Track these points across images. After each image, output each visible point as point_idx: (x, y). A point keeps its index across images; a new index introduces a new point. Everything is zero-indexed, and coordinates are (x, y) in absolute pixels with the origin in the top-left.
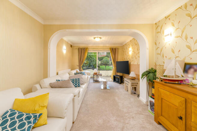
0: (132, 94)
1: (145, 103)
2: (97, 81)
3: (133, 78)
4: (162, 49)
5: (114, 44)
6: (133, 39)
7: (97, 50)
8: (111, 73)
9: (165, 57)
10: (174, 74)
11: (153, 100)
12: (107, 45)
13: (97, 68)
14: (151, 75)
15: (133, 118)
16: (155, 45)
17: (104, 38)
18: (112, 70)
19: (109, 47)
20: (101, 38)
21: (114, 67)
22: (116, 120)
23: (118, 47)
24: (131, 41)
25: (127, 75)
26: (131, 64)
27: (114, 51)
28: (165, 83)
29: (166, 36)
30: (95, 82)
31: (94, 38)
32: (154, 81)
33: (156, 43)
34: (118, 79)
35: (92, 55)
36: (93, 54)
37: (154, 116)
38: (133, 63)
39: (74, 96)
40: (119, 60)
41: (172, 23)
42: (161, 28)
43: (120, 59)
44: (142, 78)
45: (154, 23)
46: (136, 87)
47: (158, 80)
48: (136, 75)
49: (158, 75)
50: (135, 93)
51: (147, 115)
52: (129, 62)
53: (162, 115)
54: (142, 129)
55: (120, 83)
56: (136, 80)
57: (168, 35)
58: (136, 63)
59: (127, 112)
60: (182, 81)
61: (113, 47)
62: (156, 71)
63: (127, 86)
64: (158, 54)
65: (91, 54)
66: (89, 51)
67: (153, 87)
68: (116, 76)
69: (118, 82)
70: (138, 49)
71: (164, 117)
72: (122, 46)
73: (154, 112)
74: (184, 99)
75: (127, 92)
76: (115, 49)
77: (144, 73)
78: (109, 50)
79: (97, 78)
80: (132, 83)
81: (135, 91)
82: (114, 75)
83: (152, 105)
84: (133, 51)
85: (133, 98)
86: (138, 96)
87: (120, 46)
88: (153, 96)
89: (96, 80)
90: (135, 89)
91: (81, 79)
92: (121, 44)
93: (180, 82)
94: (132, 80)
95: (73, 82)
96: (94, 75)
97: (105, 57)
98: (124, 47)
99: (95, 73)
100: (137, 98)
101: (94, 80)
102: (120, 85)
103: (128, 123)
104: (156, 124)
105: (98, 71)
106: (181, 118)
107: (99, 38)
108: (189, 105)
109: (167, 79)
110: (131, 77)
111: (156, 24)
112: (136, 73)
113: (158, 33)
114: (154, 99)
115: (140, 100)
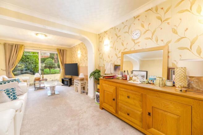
0: (81, 93)
1: (92, 98)
2: (40, 88)
3: (82, 79)
4: (103, 54)
5: (62, 45)
6: (81, 43)
7: (40, 49)
8: (59, 76)
9: (104, 60)
10: (110, 73)
11: (98, 94)
12: (54, 45)
13: (40, 71)
14: (97, 74)
15: (85, 112)
16: (98, 51)
17: (50, 37)
18: (60, 73)
19: (56, 48)
20: (46, 36)
21: (62, 69)
22: (72, 120)
23: (66, 49)
24: (79, 44)
25: (76, 76)
26: (80, 66)
27: (62, 52)
28: (106, 79)
29: (105, 45)
30: (37, 89)
31: (37, 34)
32: (99, 78)
33: (99, 50)
34: (67, 81)
35: (30, 56)
36: (31, 54)
37: (99, 105)
38: (81, 65)
39: (16, 111)
40: (67, 63)
41: (108, 37)
42: (102, 39)
43: (68, 61)
44: (90, 77)
45: (98, 34)
46: (84, 87)
47: (101, 78)
48: (85, 75)
49: (102, 74)
50: (84, 92)
51: (95, 106)
52: (78, 65)
53: (104, 102)
54: (93, 118)
55: (70, 86)
56: (85, 80)
57: (106, 45)
58: (84, 65)
59: (80, 109)
60: (113, 76)
61: (60, 48)
62: (100, 71)
63: (77, 87)
64: (100, 58)
65: (28, 54)
66: (26, 50)
67: (99, 84)
68: (64, 79)
69: (67, 85)
70: (86, 53)
71: (105, 103)
72: (71, 48)
73: (99, 102)
74: (115, 87)
75: (77, 93)
76: (63, 51)
77: (92, 73)
78: (56, 51)
79: (40, 84)
80: (81, 83)
81: (84, 90)
82: (63, 78)
83: (98, 97)
84: (81, 54)
85: (83, 96)
86: (87, 93)
87: (69, 48)
88: (98, 91)
89: (38, 86)
90: (84, 88)
91: (17, 89)
92: (70, 46)
93: (113, 77)
94: (81, 81)
95: (8, 94)
96: (35, 81)
97: (48, 58)
98: (72, 49)
99: (37, 78)
100: (86, 96)
101: (35, 88)
102: (70, 87)
103: (82, 118)
104: (101, 110)
105: (42, 76)
106: (114, 100)
107: (43, 35)
108: (117, 90)
109: (106, 76)
110: (81, 78)
111: (99, 35)
112: (85, 74)
113: (100, 42)
114: (99, 92)
115: (89, 97)
